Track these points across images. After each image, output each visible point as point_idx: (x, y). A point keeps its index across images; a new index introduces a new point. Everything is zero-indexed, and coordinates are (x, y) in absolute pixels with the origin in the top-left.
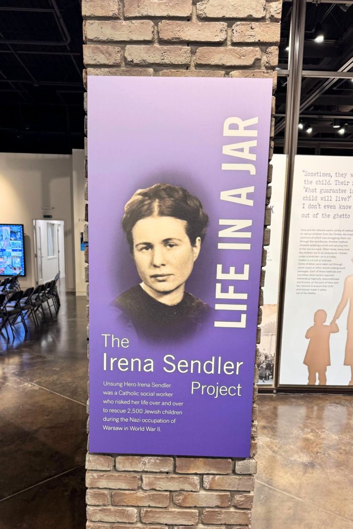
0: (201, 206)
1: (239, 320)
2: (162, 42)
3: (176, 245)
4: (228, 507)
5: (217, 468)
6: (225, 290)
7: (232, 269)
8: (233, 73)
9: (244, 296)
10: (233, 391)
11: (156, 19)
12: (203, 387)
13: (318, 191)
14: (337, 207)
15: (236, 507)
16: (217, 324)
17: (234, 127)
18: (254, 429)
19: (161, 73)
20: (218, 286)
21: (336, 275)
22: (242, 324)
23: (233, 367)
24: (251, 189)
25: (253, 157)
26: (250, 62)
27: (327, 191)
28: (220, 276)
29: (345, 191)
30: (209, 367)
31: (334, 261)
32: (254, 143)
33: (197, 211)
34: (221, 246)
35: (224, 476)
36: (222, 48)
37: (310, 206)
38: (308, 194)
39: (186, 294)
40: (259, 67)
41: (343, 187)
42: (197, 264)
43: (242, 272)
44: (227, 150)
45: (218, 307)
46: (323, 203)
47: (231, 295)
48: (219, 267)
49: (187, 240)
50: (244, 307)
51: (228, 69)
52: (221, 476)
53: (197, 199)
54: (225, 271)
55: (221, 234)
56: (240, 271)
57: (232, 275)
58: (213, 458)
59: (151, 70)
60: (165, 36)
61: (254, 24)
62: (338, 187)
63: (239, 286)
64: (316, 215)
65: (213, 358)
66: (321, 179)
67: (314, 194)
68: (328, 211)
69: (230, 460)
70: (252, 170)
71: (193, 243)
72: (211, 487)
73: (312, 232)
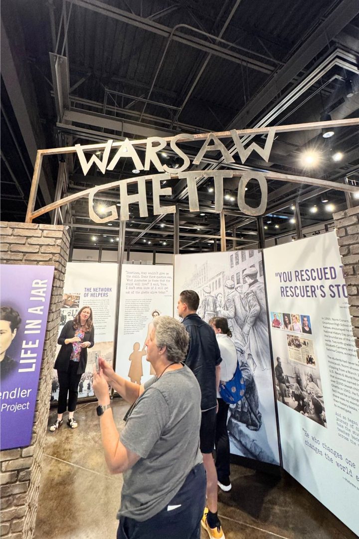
0: (19, 315)
1: (31, 367)
2: (11, 251)
3: (4, 333)
4: (16, 482)
5: (10, 456)
6: (26, 353)
7: (31, 342)
8: (40, 263)
9: (35, 355)
10: (24, 407)
11: (10, 244)
12: (8, 406)
13: (134, 280)
14: (143, 288)
15: (20, 481)
16: (20, 371)
17: (37, 283)
18: (35, 427)
19: (9, 262)
20: (23, 351)
21: (144, 323)
22: (33, 369)
23: (26, 393)
24: (42, 307)
25: (44, 295)
26: (48, 259)
27: (138, 281)
28: (24, 346)
29: (146, 281)
30: (13, 395)
31: (142, 315)
32: (45, 290)
33: (16, 317)
34: (26, 332)
35: (15, 461)
36: (37, 254)
37: (130, 288)
38: (129, 282)
39: (6, 357)
40: (52, 261)
41: (145, 279)
42: (13, 341)
43: (35, 344)
44: (33, 292)
45: (22, 362)
46: (136, 286)
47: (29, 355)
48: (24, 342)
49: (10, 330)
50: (34, 361)
51: (38, 262)
52: (13, 461)
53: (17, 313)
54: (27, 343)
55: (27, 327)
56: (34, 343)
57: (30, 345)
58: (10, 449)
59: (5, 261)
60: (12, 250)
61: (50, 247)
62: (143, 279)
63: (33, 351)
64: (133, 293)
65: (16, 389)
66: (135, 275)
67: (132, 282)
68: (138, 290)
69: (19, 449)
70: (43, 300)
71: (13, 331)
72: (6, 469)
73: (131, 301)
